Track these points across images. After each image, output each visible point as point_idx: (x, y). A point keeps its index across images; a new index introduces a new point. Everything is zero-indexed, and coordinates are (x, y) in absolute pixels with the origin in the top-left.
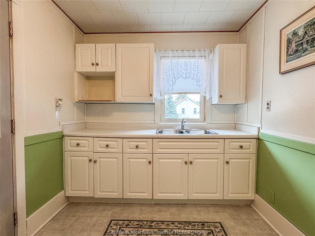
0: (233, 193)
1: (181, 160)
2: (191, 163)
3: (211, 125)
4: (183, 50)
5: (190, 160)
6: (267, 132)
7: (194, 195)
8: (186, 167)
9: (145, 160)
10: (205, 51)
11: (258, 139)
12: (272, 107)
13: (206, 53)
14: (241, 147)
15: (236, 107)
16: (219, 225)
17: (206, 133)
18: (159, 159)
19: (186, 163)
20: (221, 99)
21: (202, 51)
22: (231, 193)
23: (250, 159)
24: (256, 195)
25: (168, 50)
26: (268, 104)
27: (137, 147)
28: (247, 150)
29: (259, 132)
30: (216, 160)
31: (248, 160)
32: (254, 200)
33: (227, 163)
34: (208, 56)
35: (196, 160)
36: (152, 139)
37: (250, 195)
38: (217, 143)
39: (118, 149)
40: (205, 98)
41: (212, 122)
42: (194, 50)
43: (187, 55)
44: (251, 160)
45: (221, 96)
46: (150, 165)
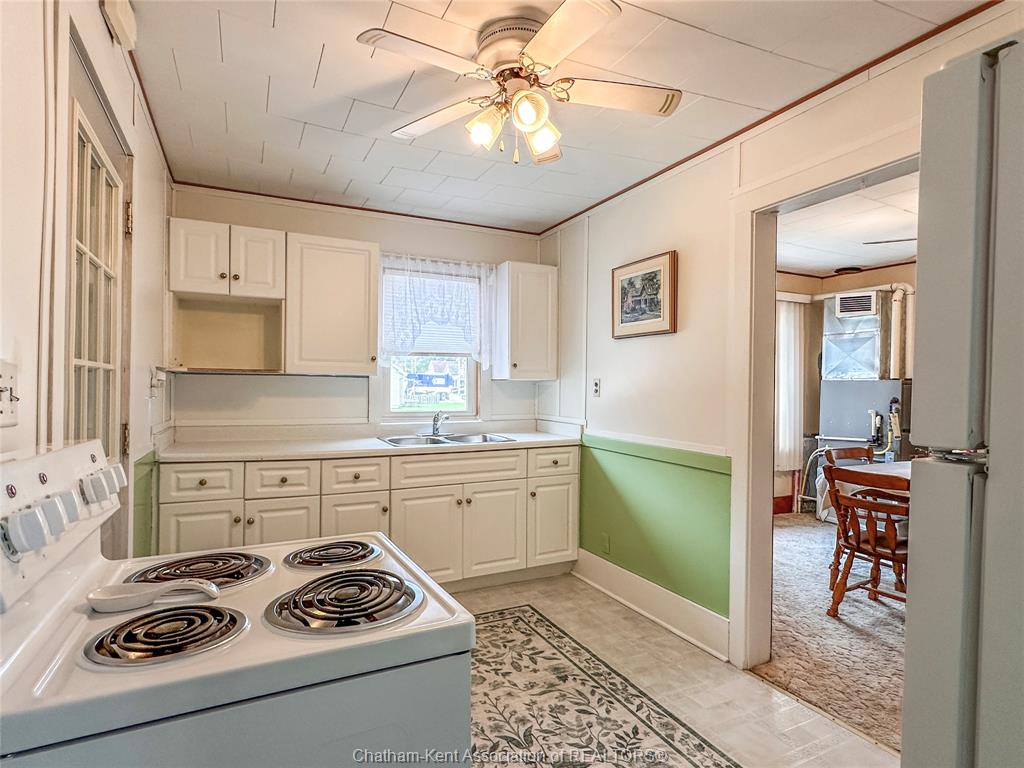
0: (544, 553)
1: (448, 499)
2: (469, 502)
3: (491, 424)
4: (436, 262)
5: (468, 495)
6: (596, 432)
7: (475, 567)
8: (458, 511)
9: (373, 506)
10: (479, 267)
11: (582, 446)
12: (603, 390)
13: (483, 272)
14: (556, 463)
15: (536, 388)
16: (528, 608)
17: (485, 440)
18: (403, 500)
19: (459, 503)
20: (515, 370)
21: (474, 267)
22: (540, 554)
23: (569, 484)
24: (581, 549)
25: (404, 256)
26: (596, 384)
27: (357, 477)
28: (565, 468)
29: (582, 433)
30: (513, 492)
31: (565, 487)
32: (576, 561)
33: (533, 495)
34: (487, 277)
35: (477, 496)
36: (388, 458)
37: (570, 552)
38: (514, 459)
39: (309, 485)
40: (478, 366)
41: (494, 418)
42: (459, 264)
43: (444, 271)
44: (570, 486)
45: (515, 365)
46: (384, 515)
